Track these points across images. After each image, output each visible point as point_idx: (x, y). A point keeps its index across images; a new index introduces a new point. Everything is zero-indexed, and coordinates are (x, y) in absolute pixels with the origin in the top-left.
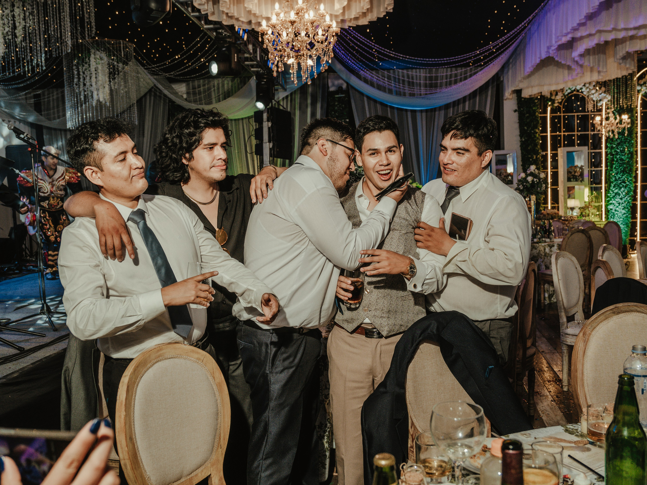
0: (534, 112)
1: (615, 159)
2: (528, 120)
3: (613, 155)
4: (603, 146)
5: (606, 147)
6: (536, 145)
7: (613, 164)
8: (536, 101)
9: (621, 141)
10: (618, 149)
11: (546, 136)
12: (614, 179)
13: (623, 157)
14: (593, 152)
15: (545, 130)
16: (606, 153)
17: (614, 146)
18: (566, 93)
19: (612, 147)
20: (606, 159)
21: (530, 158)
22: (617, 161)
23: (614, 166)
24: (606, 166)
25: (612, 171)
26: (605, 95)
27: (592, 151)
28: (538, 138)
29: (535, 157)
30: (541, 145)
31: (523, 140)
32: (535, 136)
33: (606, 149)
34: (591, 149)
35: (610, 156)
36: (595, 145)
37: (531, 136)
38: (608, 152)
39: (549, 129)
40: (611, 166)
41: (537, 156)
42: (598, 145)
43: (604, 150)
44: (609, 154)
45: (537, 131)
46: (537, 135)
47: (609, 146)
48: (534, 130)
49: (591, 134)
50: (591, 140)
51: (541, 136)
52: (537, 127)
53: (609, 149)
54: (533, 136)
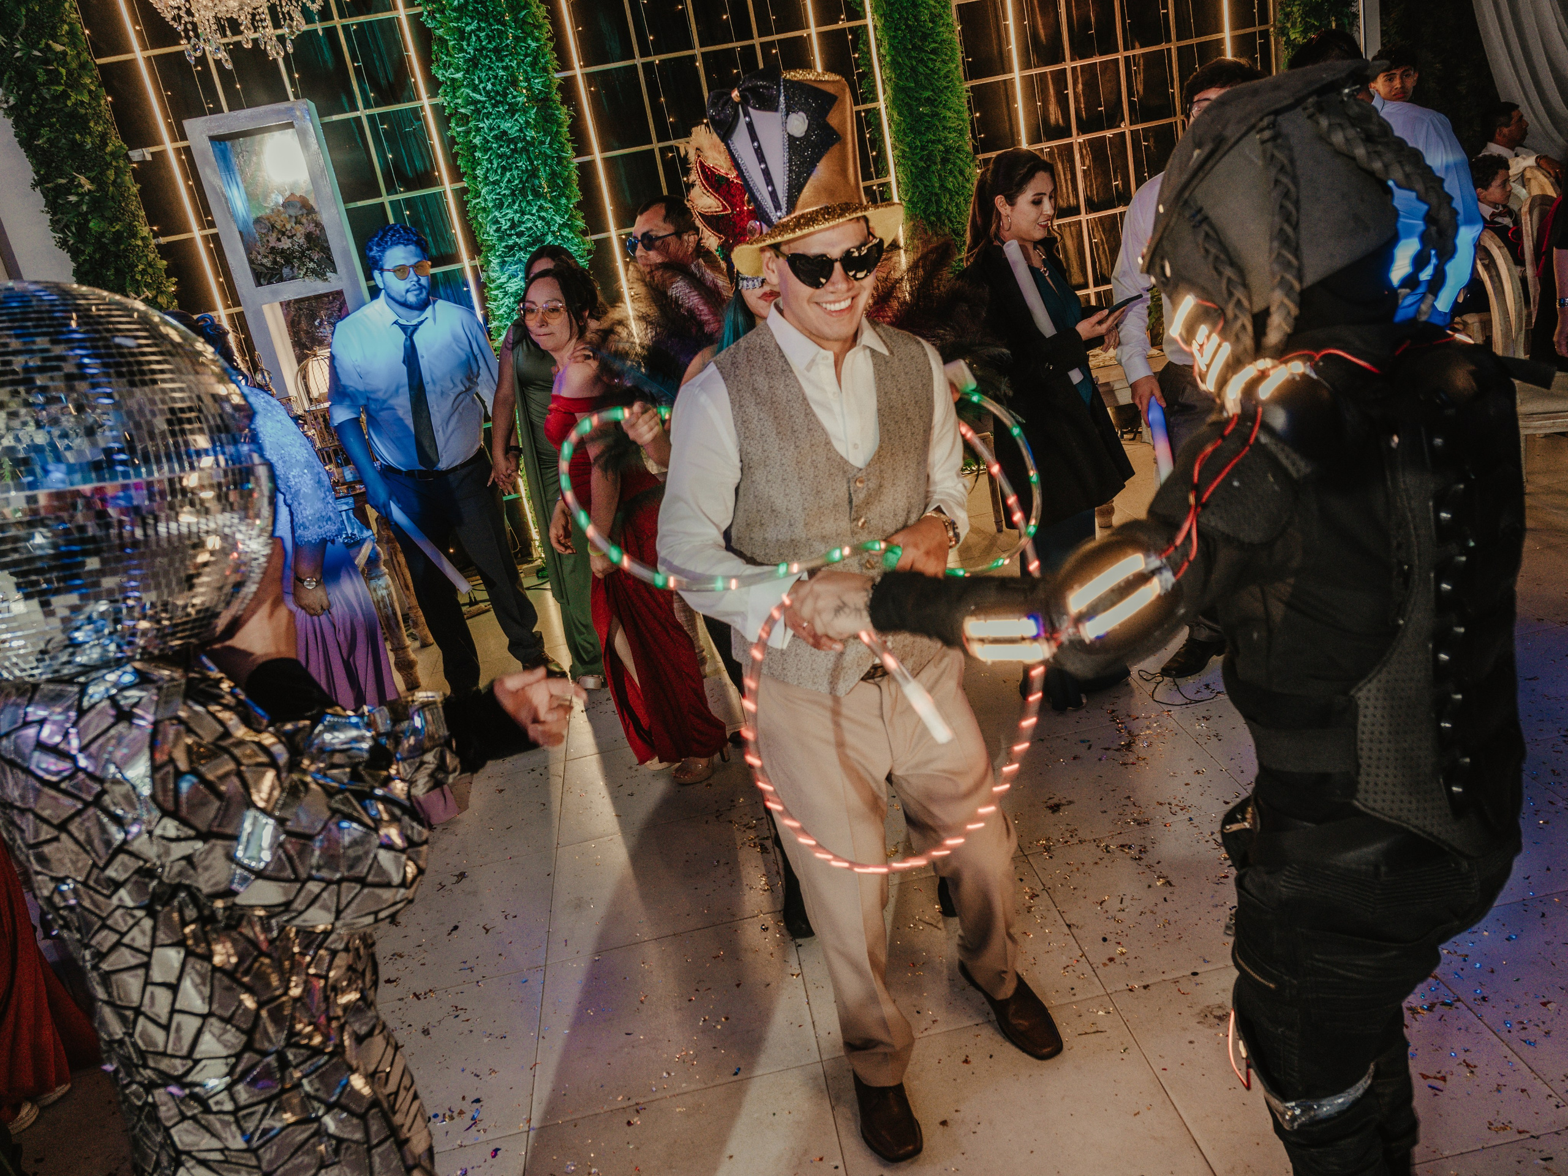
1: (477, 141)
3: (464, 119)
4: (418, 79)
5: (434, 85)
6: (77, 121)
7: (475, 163)
10: (475, 89)
11: (129, 68)
12: (491, 229)
13: (505, 125)
14: (383, 117)
15: (110, 38)
16: (438, 109)
17: (459, 75)
19: (453, 80)
20: (449, 143)
21: (67, 189)
22: (485, 148)
23: (479, 172)
24: (457, 175)
27: (375, 111)
28: (74, 83)
29: (88, 186)
30: (108, 115)
31: (12, 101)
32: (54, 78)
33: (433, 94)
34: (367, 105)
35: (455, 129)
36: (383, 82)
37: (35, 77)
38: (444, 107)
39: (131, 30)
40: (470, 172)
41: (103, 173)
42: (391, 78)
43: (426, 102)
44: (451, 115)
45: (59, 48)
46: (63, 71)
47: (441, 79)
48: (42, 45)
49: (345, 28)
50: (354, 59)
51: (96, 72)
52: (54, 28)
53: (446, 94)
54: (42, 77)
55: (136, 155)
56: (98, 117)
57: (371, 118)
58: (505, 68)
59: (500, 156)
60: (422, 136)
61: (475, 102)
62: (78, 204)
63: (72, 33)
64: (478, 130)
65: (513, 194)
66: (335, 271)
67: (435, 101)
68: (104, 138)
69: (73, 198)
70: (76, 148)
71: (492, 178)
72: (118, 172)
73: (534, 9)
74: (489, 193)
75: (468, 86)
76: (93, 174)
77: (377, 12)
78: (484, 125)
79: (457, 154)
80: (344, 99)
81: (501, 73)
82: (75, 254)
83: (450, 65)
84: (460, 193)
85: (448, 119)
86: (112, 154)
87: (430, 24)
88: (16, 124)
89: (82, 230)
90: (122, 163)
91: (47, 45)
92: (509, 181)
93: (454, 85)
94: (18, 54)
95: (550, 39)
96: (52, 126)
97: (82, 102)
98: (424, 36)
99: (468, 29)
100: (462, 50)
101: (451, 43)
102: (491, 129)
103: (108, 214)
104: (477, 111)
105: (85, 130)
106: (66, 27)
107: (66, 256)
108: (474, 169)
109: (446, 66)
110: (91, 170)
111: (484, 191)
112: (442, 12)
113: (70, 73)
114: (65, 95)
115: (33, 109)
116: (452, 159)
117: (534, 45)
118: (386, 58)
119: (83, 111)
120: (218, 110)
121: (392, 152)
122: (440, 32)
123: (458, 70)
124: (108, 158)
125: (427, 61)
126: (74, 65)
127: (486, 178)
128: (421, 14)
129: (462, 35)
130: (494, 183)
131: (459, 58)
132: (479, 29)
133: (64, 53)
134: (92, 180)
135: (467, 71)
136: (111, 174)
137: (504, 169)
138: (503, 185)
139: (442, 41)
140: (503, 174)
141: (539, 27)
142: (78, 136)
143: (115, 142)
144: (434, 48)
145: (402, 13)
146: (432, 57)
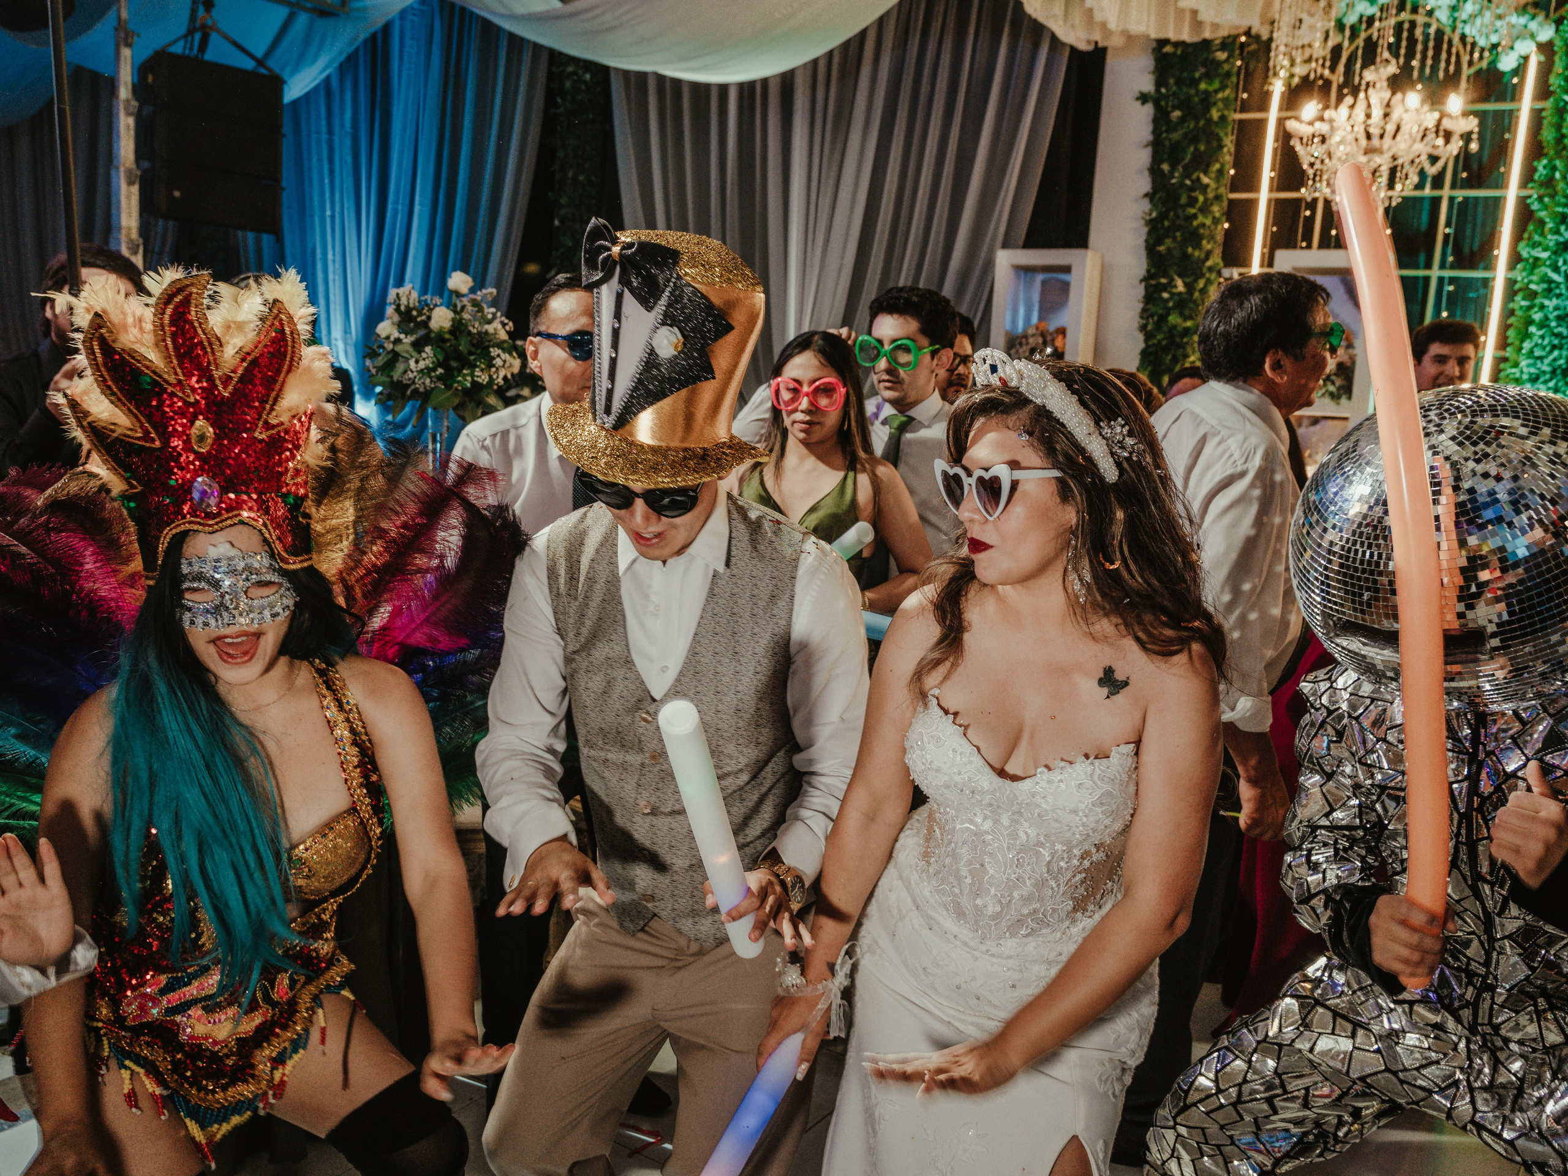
0: (1207, 101)
1: (1537, 316)
2: (1176, 136)
3: (1533, 295)
4: (1502, 253)
5: (1516, 258)
6: (1195, 238)
7: (1526, 336)
8: (1222, 56)
10: (1556, 269)
11: (1252, 204)
14: (1452, 280)
15: (1247, 178)
16: (1510, 283)
17: (1545, 255)
18: (1351, 19)
19: (1537, 259)
20: (1508, 313)
21: (1164, 288)
22: (1543, 325)
23: (1527, 345)
24: (1503, 343)
25: (1516, 365)
26: (1523, 20)
27: (1447, 274)
28: (1205, 210)
29: (1180, 286)
30: (1220, 237)
31: (1154, 215)
32: (1193, 201)
33: (1511, 267)
34: (1443, 266)
35: (1520, 302)
36: (1466, 250)
37: (1178, 199)
38: (1515, 282)
39: (1267, 173)
40: (1517, 343)
41: (1196, 281)
42: (1476, 247)
43: (1500, 274)
44: (1520, 290)
45: (1205, 180)
46: (1201, 198)
47: (1524, 254)
48: (1194, 177)
49: (1452, 199)
50: (1448, 224)
51: (1225, 204)
52: (1208, 165)
53: (1524, 269)
54: (1184, 200)
55: (1226, 272)
56: (1212, 238)
57: (1441, 280)
59: (1558, 335)
60: (1484, 303)
61: (1550, 281)
62: (1167, 301)
63: (1221, 172)
64: (1542, 307)
65: (1554, 372)
66: (1350, 398)
67: (1511, 275)
68: (1208, 254)
69: (1165, 295)
70: (1185, 256)
71: (1538, 353)
72: (1209, 282)
74: (1529, 366)
75: (1550, 266)
76: (1188, 280)
77: (1488, 187)
78: (1550, 304)
79: (1511, 325)
80: (1422, 258)
82: (1148, 336)
83: (1540, 244)
84: (1500, 361)
85: (1515, 293)
86: (1210, 269)
87: (1535, 206)
88: (1149, 233)
89: (1163, 318)
90: (1213, 276)
91: (1198, 179)
92: (1555, 360)
93: (1536, 263)
94: (1174, 181)
96: (1174, 238)
97: (1203, 225)
98: (1525, 215)
100: (1557, 232)
101: (1550, 225)
102: (1556, 308)
103: (1187, 312)
104: (1550, 290)
105: (1198, 245)
106: (1217, 166)
107: (1140, 337)
108: (1522, 341)
109: (1535, 245)
110: (1188, 276)
111: (1523, 363)
112: (1552, 196)
113: (1206, 200)
114: (1195, 217)
115: (1166, 223)
116: (1504, 327)
118: (1478, 230)
119: (1201, 231)
120: (1309, 247)
121: (1447, 309)
122: (1543, 214)
123: (1545, 250)
124: (1205, 270)
125: (1518, 238)
126: (1211, 195)
127: (1531, 351)
128: (1529, 197)
130: (1538, 358)
131: (1552, 239)
133: (1207, 186)
134: (1186, 284)
135: (1555, 253)
136: (1201, 284)
137: (1554, 347)
138: (1547, 361)
139: (1541, 223)
140: (1551, 352)
142: (1190, 250)
143: (1216, 259)
144: (1531, 227)
145: (1512, 193)
146: (1526, 235)
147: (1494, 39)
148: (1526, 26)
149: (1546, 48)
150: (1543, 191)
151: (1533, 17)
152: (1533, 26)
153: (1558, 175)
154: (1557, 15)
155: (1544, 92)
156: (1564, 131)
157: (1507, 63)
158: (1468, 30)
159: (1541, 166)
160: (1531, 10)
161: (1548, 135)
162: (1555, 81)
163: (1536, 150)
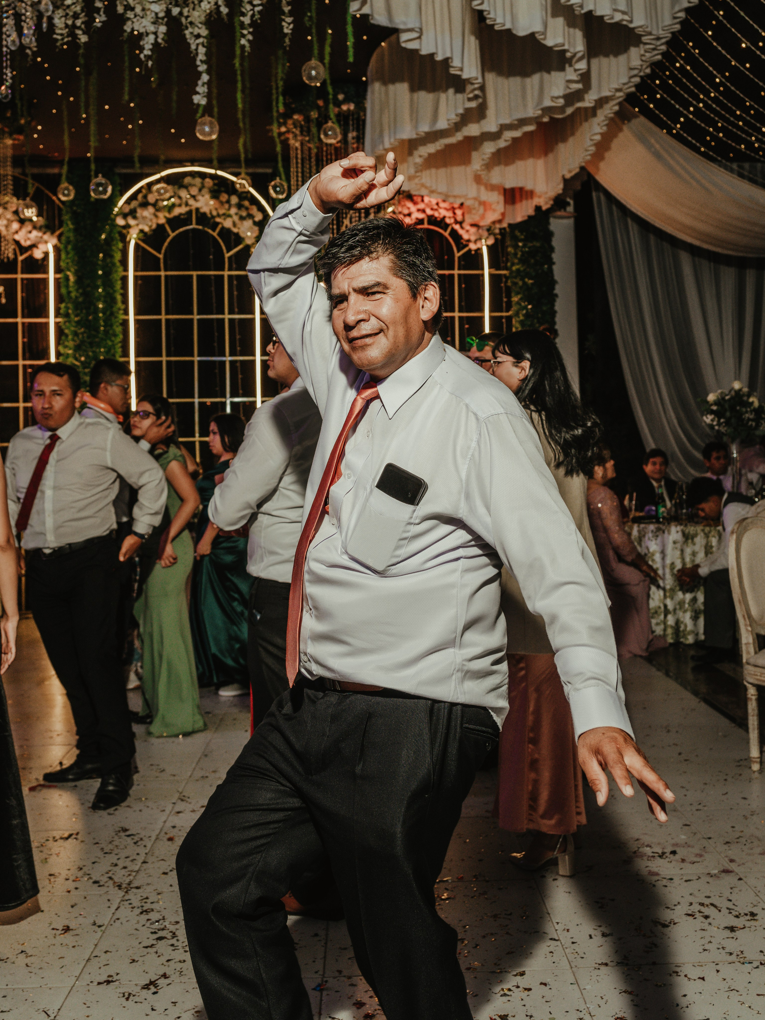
9: (82, 342)
10: (76, 359)
14: (31, 366)
19: (68, 354)
26: (40, 234)
27: (27, 363)
34: (24, 359)
36: (35, 350)
58: (93, 352)
73: (115, 327)
77: (40, 317)
81: (90, 354)
87: (63, 327)
93: (67, 356)
95: (120, 342)
98: (60, 332)
99: (79, 331)
109: (66, 347)
117: (110, 343)
122: (66, 331)
123: (70, 349)
125: (58, 343)
128: (60, 322)
129: (76, 334)
132: (84, 332)
139: (67, 336)
141: (115, 335)
144: (63, 338)
145: (52, 320)
146: (61, 342)
147: (28, 243)
148: (41, 237)
149: (55, 247)
150: (66, 319)
151: (45, 233)
152: (46, 237)
153: (70, 311)
154: (58, 233)
155: (58, 270)
156: (71, 289)
157: (38, 254)
158: (17, 237)
159: (63, 306)
160: (44, 230)
161: (63, 291)
162: (62, 264)
163: (59, 299)
